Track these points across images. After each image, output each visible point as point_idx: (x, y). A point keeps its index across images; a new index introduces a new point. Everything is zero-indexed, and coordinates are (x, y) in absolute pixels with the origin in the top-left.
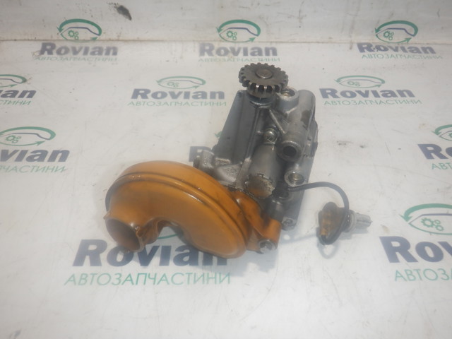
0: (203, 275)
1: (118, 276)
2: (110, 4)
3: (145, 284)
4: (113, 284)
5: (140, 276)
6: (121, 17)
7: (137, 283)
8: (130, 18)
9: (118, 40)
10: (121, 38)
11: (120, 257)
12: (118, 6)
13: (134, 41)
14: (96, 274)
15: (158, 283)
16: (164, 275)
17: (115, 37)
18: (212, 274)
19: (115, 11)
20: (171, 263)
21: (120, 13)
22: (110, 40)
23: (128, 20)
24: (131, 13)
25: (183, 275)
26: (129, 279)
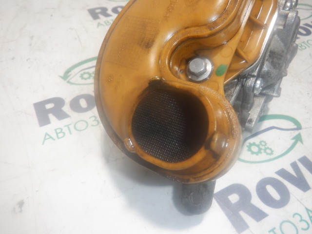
14: (70, 124)
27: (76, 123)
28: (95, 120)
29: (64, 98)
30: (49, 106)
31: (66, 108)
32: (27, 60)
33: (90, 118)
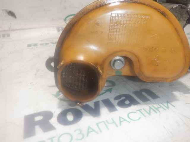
0: (150, 108)
1: (78, 132)
2: (3, 10)
3: (108, 129)
4: (77, 139)
5: (100, 125)
6: (11, 18)
7: (101, 131)
8: (16, 17)
9: (9, 30)
10: (11, 29)
11: (70, 117)
12: (8, 11)
13: (19, 30)
14: (55, 137)
15: (121, 125)
16: (120, 118)
17: (7, 28)
18: (156, 106)
19: (6, 14)
20: (118, 108)
21: (9, 15)
22: (4, 31)
23: (14, 19)
24: (16, 14)
25: (135, 112)
26: (90, 130)
27: (60, 136)
28: (80, 133)
29: (53, 111)
30: (38, 118)
31: (54, 121)
32: (30, 84)
33: (75, 131)
